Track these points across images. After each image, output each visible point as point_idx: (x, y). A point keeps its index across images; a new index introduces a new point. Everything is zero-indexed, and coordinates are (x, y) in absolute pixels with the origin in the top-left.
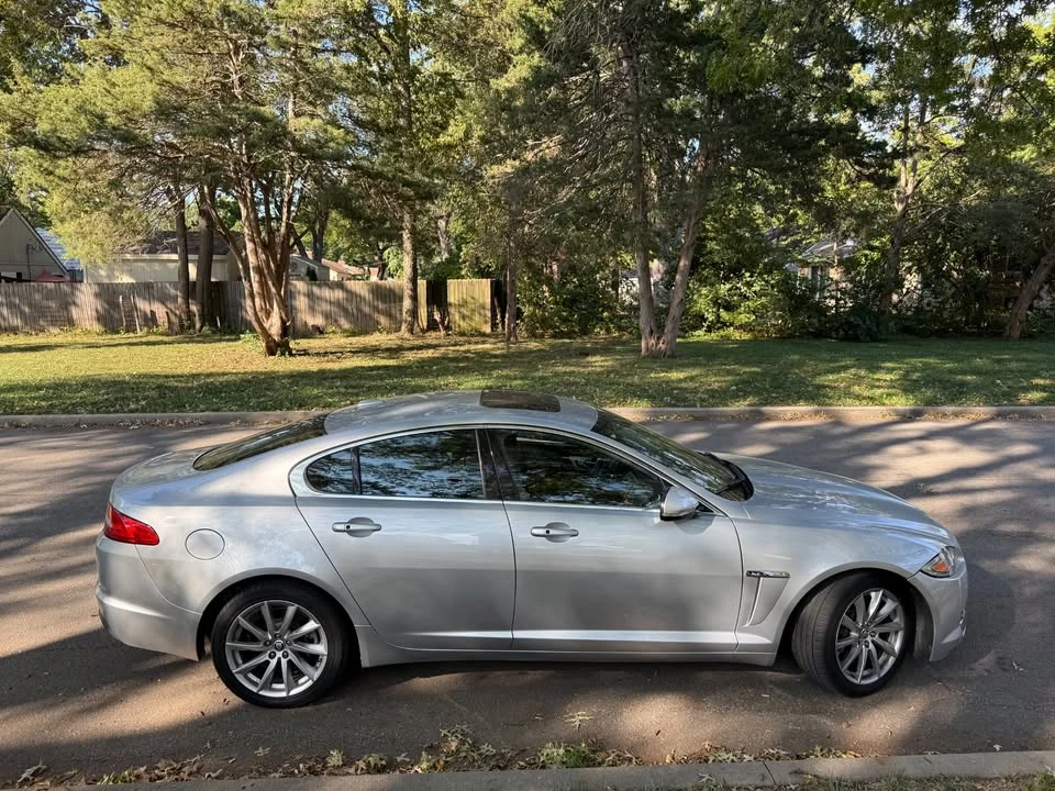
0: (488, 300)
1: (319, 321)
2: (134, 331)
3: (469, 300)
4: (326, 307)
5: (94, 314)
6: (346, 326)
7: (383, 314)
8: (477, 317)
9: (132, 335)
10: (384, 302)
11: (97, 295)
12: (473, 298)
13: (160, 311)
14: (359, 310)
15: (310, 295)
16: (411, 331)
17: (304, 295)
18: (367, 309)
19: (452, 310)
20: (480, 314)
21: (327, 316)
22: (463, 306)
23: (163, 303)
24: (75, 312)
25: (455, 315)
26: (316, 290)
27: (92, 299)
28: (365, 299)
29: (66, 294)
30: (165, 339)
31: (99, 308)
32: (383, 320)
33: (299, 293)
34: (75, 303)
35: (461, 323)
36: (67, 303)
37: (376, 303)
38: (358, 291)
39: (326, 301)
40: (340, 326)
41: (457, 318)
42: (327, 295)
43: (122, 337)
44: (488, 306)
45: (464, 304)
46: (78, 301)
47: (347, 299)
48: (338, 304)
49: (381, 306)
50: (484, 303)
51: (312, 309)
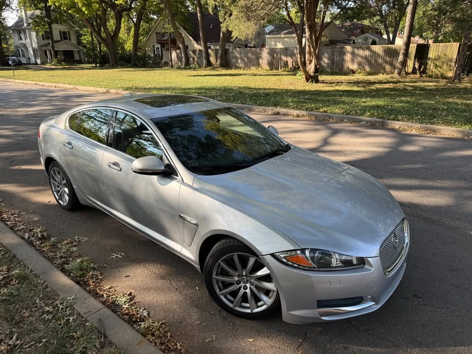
0: (455, 56)
1: (354, 67)
2: (278, 70)
3: (442, 56)
4: (360, 59)
5: (267, 61)
6: (368, 69)
7: (388, 64)
8: (445, 67)
9: (277, 71)
10: (390, 57)
11: (268, 53)
12: (445, 55)
13: (290, 60)
14: (376, 61)
15: (353, 53)
16: (399, 74)
17: (350, 53)
18: (380, 61)
19: (429, 62)
20: (447, 65)
21: (360, 64)
22: (437, 60)
23: (292, 57)
24: (261, 61)
25: (431, 66)
26: (356, 51)
27: (267, 55)
28: (380, 55)
29: (258, 53)
30: (289, 73)
31: (269, 59)
32: (388, 67)
33: (348, 52)
34: (261, 57)
35: (434, 70)
36: (258, 57)
37: (385, 57)
38: (377, 51)
39: (360, 56)
40: (365, 70)
41: (432, 67)
42: (361, 53)
43: (274, 72)
44: (455, 60)
45: (438, 58)
46: (262, 56)
47: (370, 56)
48: (366, 58)
49: (388, 59)
50: (452, 58)
51: (353, 61)
